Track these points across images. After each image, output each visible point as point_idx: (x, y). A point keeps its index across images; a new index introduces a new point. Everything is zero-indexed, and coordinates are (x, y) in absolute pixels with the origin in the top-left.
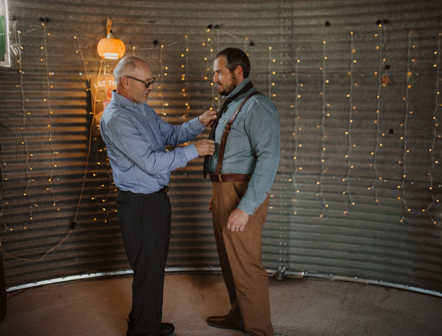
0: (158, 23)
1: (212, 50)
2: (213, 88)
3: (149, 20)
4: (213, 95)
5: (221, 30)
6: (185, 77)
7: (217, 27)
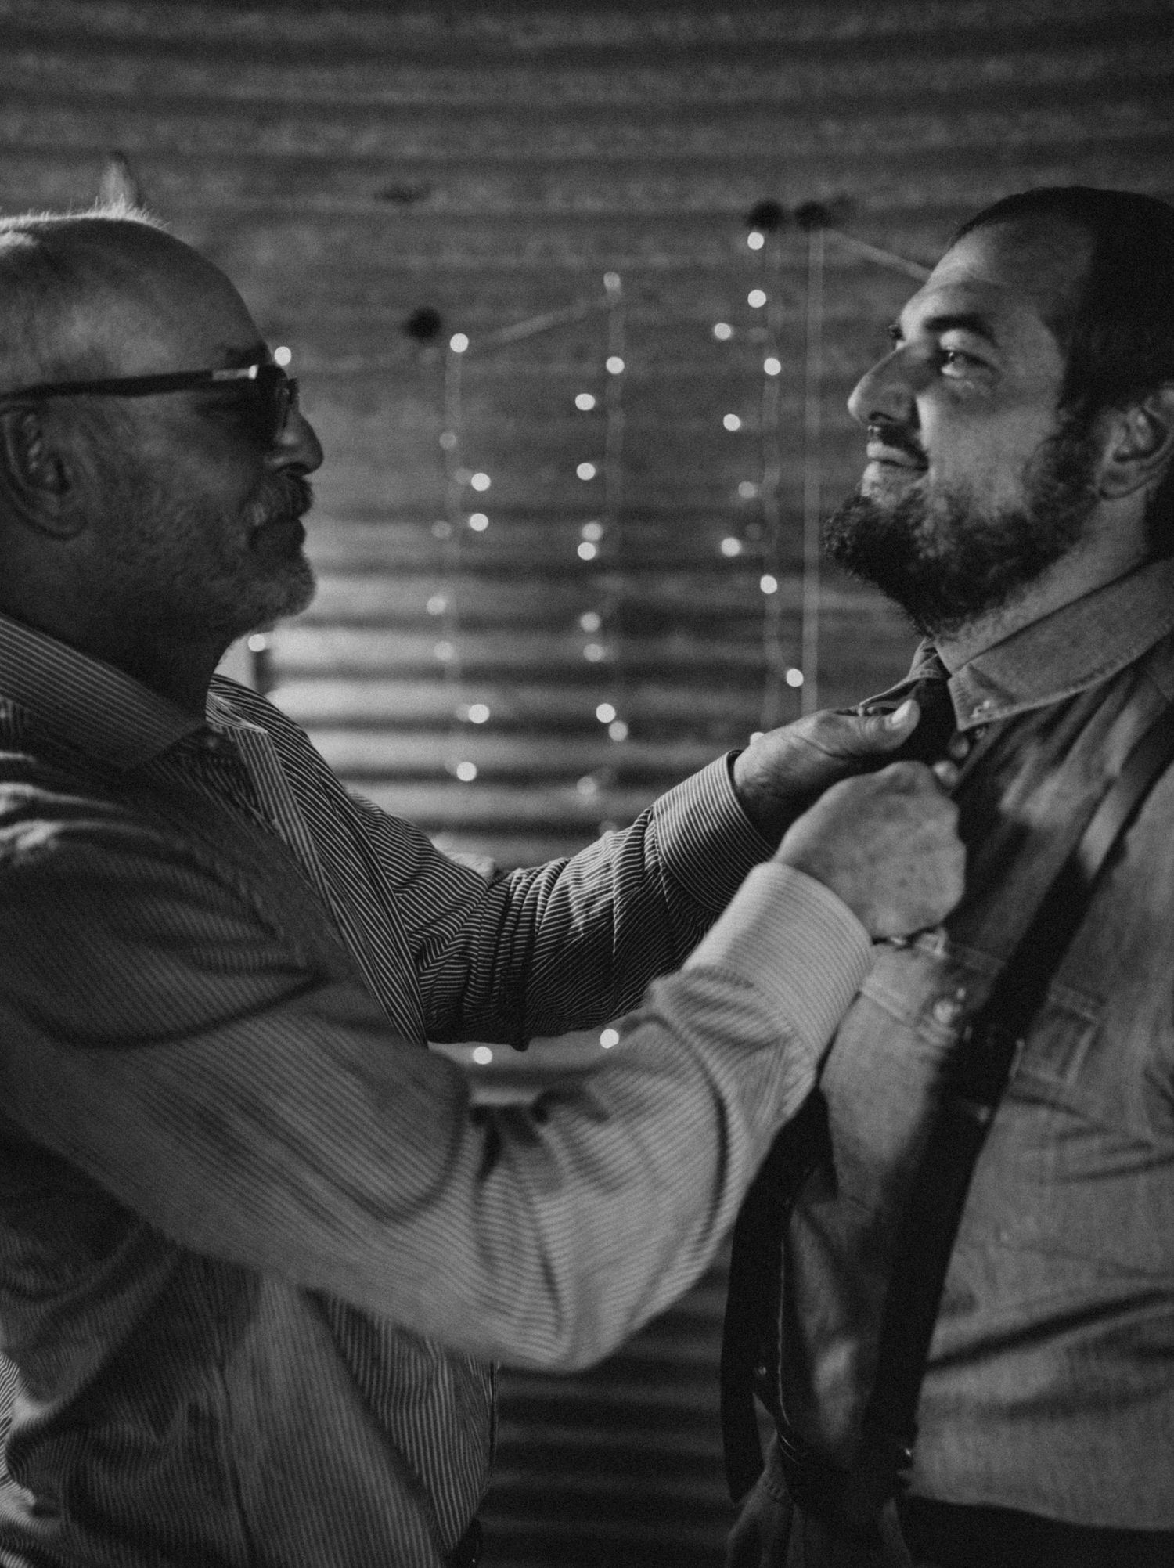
0: (439, 201)
1: (772, 366)
2: (774, 608)
3: (383, 181)
4: (773, 652)
5: (833, 236)
6: (601, 543)
7: (813, 216)
